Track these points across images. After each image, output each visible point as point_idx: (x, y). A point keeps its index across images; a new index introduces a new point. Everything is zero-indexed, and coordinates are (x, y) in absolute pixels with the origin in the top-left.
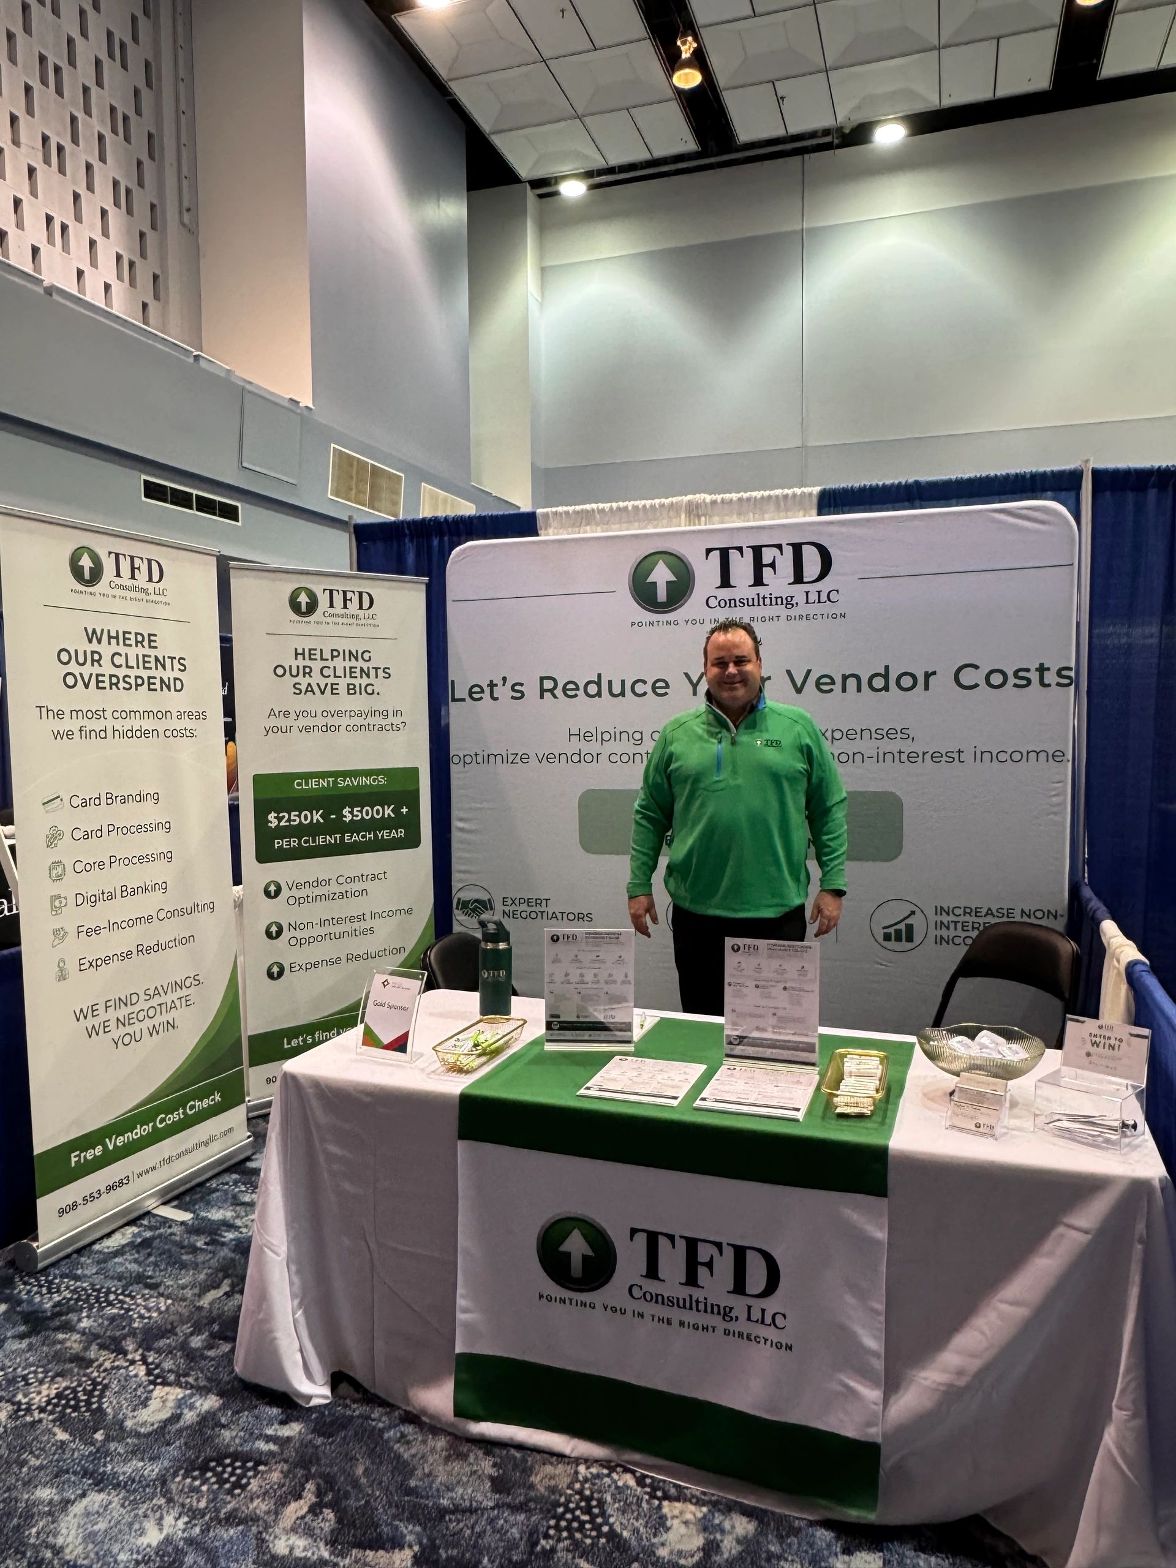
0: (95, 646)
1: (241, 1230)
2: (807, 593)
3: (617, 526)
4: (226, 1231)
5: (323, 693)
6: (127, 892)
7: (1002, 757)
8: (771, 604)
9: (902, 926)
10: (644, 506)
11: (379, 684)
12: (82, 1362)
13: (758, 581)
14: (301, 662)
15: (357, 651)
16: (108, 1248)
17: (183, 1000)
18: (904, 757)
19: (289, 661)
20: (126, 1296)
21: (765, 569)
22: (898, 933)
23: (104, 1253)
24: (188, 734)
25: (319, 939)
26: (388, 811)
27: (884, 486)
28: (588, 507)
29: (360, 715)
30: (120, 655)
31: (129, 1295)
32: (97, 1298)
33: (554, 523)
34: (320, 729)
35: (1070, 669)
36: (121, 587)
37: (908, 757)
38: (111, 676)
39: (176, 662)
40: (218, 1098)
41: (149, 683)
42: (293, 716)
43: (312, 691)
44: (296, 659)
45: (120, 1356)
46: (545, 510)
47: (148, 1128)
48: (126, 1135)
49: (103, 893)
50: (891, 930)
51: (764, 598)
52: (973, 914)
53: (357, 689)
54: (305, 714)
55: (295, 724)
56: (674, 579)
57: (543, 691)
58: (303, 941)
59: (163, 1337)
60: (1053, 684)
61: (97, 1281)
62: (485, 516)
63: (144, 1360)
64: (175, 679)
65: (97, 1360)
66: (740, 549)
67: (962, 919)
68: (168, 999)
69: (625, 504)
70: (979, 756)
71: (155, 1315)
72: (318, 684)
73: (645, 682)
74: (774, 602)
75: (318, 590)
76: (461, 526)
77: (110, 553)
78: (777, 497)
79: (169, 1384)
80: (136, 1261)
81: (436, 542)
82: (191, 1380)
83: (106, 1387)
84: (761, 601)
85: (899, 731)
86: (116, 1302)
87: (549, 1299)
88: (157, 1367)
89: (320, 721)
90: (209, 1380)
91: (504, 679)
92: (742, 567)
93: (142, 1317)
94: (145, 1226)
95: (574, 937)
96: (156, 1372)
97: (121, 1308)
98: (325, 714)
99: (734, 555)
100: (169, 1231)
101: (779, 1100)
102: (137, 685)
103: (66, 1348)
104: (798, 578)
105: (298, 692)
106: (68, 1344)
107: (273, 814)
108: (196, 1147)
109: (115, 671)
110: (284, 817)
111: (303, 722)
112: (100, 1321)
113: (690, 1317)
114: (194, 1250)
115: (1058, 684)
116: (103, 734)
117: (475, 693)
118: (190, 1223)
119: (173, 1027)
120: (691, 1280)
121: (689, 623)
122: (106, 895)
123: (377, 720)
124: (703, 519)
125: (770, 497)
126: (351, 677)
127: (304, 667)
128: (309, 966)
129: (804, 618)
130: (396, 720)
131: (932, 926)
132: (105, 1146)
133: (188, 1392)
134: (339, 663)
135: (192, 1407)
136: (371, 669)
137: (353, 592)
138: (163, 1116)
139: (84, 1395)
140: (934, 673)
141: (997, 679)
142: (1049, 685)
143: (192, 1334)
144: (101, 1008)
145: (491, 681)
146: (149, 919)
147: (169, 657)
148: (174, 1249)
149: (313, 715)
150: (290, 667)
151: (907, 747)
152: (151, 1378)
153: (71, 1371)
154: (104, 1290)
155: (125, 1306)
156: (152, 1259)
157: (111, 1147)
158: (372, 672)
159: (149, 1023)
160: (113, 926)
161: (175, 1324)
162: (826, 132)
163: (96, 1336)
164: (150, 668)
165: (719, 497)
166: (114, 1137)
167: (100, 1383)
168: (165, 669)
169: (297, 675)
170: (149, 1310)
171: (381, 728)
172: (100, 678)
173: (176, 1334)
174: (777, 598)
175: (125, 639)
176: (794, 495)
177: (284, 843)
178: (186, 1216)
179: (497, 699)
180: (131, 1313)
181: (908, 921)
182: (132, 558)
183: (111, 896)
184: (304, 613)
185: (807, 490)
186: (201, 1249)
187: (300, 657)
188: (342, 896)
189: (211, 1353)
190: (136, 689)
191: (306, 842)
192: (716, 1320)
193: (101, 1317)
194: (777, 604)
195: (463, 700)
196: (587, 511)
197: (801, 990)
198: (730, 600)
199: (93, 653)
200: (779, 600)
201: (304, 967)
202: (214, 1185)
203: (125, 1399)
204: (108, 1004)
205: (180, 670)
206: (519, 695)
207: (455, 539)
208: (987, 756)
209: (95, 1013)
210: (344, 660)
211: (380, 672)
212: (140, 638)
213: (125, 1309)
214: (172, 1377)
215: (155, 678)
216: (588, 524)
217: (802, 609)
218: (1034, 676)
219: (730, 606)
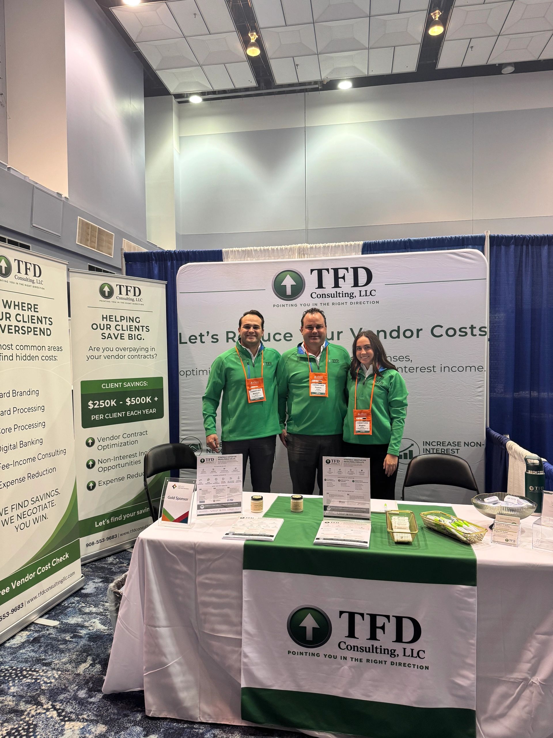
0: (7, 310)
1: (89, 628)
2: (360, 291)
3: (263, 258)
4: (81, 630)
5: (116, 338)
6: (24, 444)
7: (454, 369)
8: (343, 297)
9: (407, 452)
10: (277, 249)
11: (144, 334)
12: (19, 713)
13: (337, 285)
14: (105, 322)
15: (133, 317)
16: (14, 644)
17: (50, 503)
18: (407, 370)
19: (99, 321)
20: (33, 671)
21: (339, 280)
22: (405, 455)
23: (13, 648)
24: (54, 359)
25: (114, 467)
26: (148, 400)
27: (394, 242)
28: (249, 248)
29: (135, 349)
30: (20, 315)
31: (34, 671)
32: (17, 675)
33: (231, 256)
34: (115, 357)
35: (485, 327)
36: (20, 278)
37: (409, 370)
38: (15, 326)
39: (47, 320)
40: (67, 556)
41: (34, 331)
42: (101, 350)
43: (111, 337)
44: (103, 320)
45: (39, 707)
46: (227, 249)
47: (33, 575)
48: (22, 580)
49: (11, 446)
50: (402, 454)
51: (339, 293)
52: (441, 445)
53: (133, 337)
54: (107, 349)
55: (102, 354)
56: (295, 284)
57: (228, 338)
58: (105, 469)
59: (61, 693)
60: (478, 335)
61: (13, 665)
62: (195, 251)
63: (54, 707)
64: (47, 329)
65: (26, 711)
66: (328, 270)
67: (436, 447)
68: (42, 503)
69: (267, 247)
70: (443, 369)
71: (53, 681)
72: (114, 334)
73: (280, 334)
74: (344, 296)
75: (114, 285)
76: (183, 256)
77: (15, 260)
78: (342, 246)
79: (73, 720)
80: (33, 651)
81: (169, 264)
82: (85, 716)
83: (36, 726)
84: (338, 295)
85: (405, 358)
86: (28, 675)
87: (294, 653)
88: (63, 710)
89: (115, 353)
90: (97, 716)
91: (208, 333)
92: (328, 279)
93: (46, 683)
94: (33, 631)
95: (213, 459)
96: (63, 714)
97: (32, 679)
98: (117, 349)
99: (324, 273)
100: (48, 632)
101: (356, 538)
102: (28, 332)
103: (5, 705)
104: (356, 284)
105: (104, 337)
106: (6, 703)
107: (91, 402)
108: (57, 584)
109: (17, 324)
110: (96, 403)
111: (106, 353)
112: (22, 688)
113: (373, 656)
114: (65, 642)
115: (480, 335)
116: (11, 358)
117: (192, 339)
118: (59, 626)
119: (46, 519)
120: (373, 636)
121: (302, 305)
122: (12, 447)
123: (143, 353)
124: (306, 256)
125: (339, 246)
126: (130, 330)
127: (107, 325)
128: (108, 482)
129: (359, 303)
130: (152, 353)
131: (422, 451)
132: (11, 587)
133: (86, 724)
134: (124, 323)
135: (90, 732)
136: (140, 327)
137: (131, 287)
138: (40, 568)
139: (24, 732)
140: (421, 330)
141: (451, 332)
142: (476, 335)
143: (78, 690)
144: (9, 509)
145: (201, 334)
146: (34, 459)
147: (44, 317)
148: (54, 642)
149: (111, 350)
150: (100, 324)
151: (409, 365)
152: (61, 718)
153: (11, 719)
154: (19, 669)
155: (34, 677)
156: (42, 649)
157: (14, 587)
158: (141, 328)
159: (33, 516)
160: (15, 463)
161: (67, 685)
162: (316, 83)
163: (22, 697)
164: (35, 323)
165: (314, 245)
166: (16, 581)
167: (32, 724)
168: (42, 324)
169: (103, 329)
170: (49, 678)
171: (145, 357)
172: (10, 327)
173: (69, 691)
174: (345, 294)
175: (22, 306)
176: (351, 245)
177: (96, 417)
178: (55, 623)
179: (204, 342)
180: (38, 681)
181: (410, 449)
182: (26, 263)
183: (15, 447)
184: (107, 297)
185: (357, 243)
186: (69, 641)
187: (105, 320)
188: (125, 444)
189: (92, 700)
190: (28, 334)
191: (108, 416)
192: (386, 657)
193: (22, 685)
194: (345, 297)
195: (186, 343)
196: (248, 251)
197: (361, 481)
198: (323, 295)
199: (6, 313)
200: (346, 295)
201: (106, 483)
202: (66, 604)
203: (49, 732)
204: (13, 507)
205: (49, 324)
206: (216, 340)
207: (179, 262)
208: (447, 369)
209: (6, 512)
210: (127, 322)
211: (144, 328)
212: (30, 306)
213: (35, 679)
214: (73, 716)
215: (37, 328)
216: (249, 257)
217: (358, 299)
218: (469, 331)
219: (323, 297)
